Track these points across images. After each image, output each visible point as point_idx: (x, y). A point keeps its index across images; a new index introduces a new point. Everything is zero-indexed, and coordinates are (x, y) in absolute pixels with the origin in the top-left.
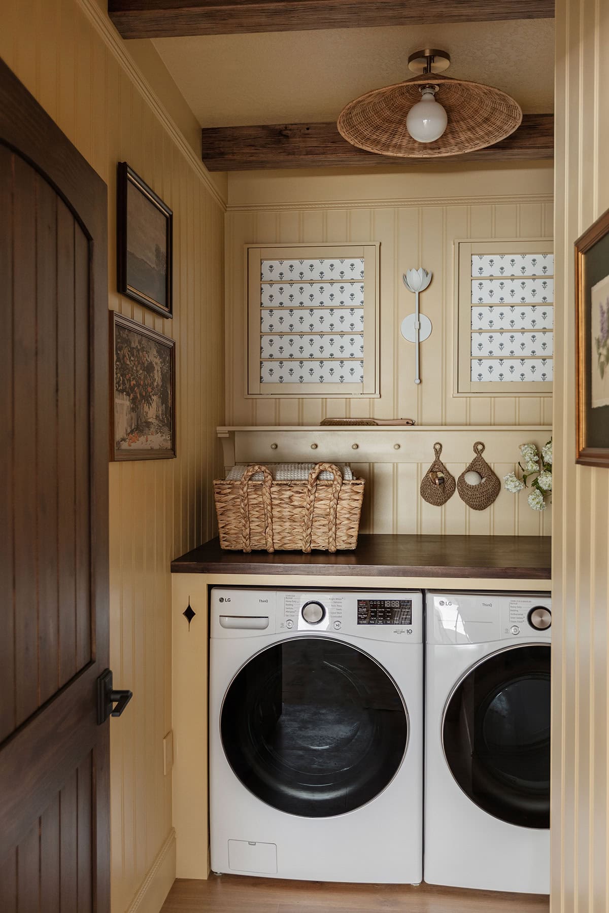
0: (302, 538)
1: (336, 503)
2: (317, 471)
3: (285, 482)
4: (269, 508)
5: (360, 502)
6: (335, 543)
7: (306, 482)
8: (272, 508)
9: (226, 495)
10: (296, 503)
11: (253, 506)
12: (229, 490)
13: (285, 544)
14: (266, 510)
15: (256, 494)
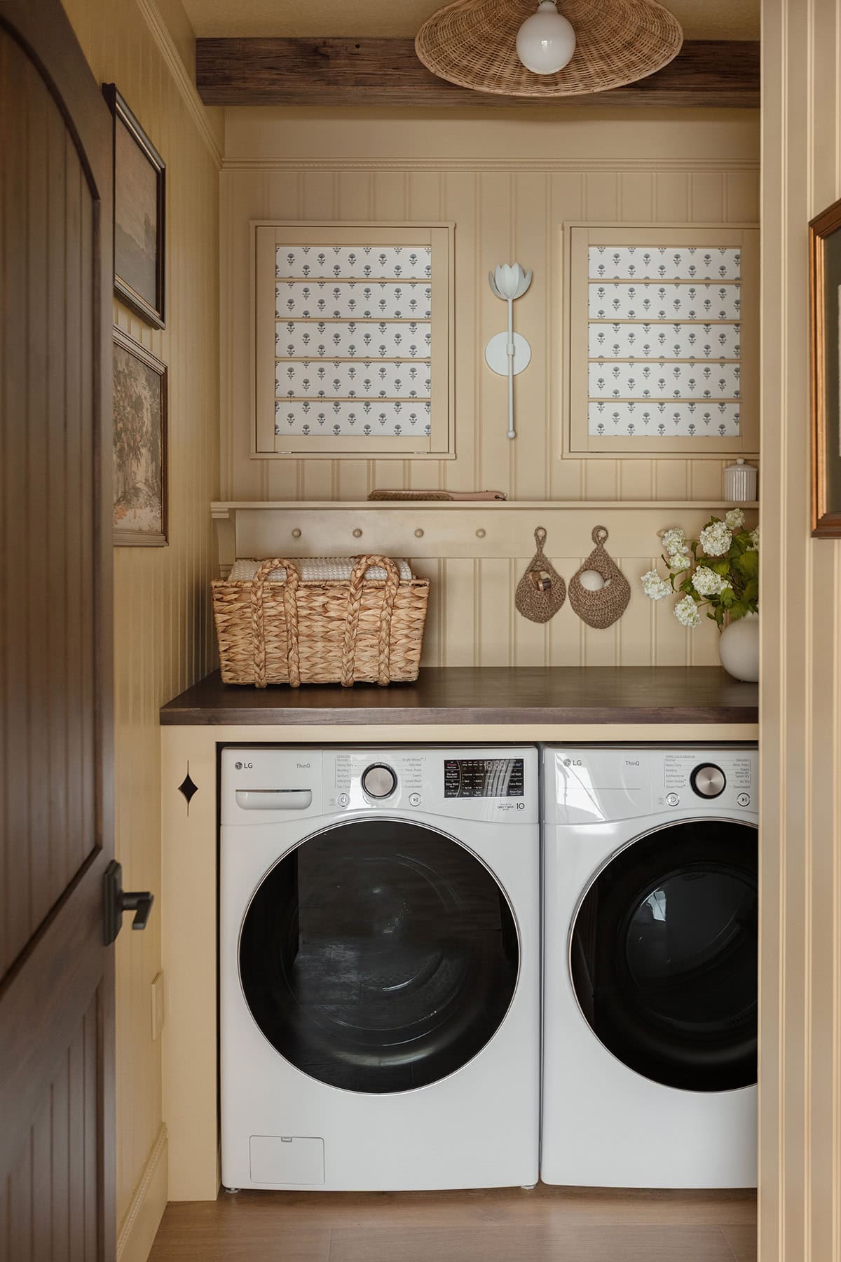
0: (341, 665)
1: (390, 612)
2: (363, 567)
3: (317, 583)
4: (294, 621)
5: (424, 611)
6: (387, 672)
7: (348, 583)
8: (298, 622)
9: (230, 602)
10: (332, 614)
11: (271, 618)
12: (236, 596)
13: (317, 674)
14: (289, 625)
15: (275, 600)
